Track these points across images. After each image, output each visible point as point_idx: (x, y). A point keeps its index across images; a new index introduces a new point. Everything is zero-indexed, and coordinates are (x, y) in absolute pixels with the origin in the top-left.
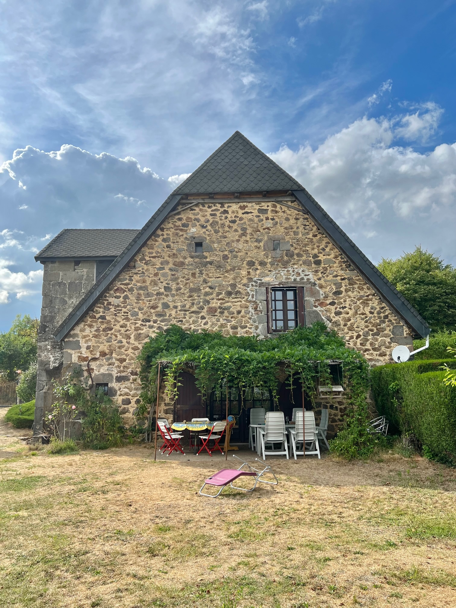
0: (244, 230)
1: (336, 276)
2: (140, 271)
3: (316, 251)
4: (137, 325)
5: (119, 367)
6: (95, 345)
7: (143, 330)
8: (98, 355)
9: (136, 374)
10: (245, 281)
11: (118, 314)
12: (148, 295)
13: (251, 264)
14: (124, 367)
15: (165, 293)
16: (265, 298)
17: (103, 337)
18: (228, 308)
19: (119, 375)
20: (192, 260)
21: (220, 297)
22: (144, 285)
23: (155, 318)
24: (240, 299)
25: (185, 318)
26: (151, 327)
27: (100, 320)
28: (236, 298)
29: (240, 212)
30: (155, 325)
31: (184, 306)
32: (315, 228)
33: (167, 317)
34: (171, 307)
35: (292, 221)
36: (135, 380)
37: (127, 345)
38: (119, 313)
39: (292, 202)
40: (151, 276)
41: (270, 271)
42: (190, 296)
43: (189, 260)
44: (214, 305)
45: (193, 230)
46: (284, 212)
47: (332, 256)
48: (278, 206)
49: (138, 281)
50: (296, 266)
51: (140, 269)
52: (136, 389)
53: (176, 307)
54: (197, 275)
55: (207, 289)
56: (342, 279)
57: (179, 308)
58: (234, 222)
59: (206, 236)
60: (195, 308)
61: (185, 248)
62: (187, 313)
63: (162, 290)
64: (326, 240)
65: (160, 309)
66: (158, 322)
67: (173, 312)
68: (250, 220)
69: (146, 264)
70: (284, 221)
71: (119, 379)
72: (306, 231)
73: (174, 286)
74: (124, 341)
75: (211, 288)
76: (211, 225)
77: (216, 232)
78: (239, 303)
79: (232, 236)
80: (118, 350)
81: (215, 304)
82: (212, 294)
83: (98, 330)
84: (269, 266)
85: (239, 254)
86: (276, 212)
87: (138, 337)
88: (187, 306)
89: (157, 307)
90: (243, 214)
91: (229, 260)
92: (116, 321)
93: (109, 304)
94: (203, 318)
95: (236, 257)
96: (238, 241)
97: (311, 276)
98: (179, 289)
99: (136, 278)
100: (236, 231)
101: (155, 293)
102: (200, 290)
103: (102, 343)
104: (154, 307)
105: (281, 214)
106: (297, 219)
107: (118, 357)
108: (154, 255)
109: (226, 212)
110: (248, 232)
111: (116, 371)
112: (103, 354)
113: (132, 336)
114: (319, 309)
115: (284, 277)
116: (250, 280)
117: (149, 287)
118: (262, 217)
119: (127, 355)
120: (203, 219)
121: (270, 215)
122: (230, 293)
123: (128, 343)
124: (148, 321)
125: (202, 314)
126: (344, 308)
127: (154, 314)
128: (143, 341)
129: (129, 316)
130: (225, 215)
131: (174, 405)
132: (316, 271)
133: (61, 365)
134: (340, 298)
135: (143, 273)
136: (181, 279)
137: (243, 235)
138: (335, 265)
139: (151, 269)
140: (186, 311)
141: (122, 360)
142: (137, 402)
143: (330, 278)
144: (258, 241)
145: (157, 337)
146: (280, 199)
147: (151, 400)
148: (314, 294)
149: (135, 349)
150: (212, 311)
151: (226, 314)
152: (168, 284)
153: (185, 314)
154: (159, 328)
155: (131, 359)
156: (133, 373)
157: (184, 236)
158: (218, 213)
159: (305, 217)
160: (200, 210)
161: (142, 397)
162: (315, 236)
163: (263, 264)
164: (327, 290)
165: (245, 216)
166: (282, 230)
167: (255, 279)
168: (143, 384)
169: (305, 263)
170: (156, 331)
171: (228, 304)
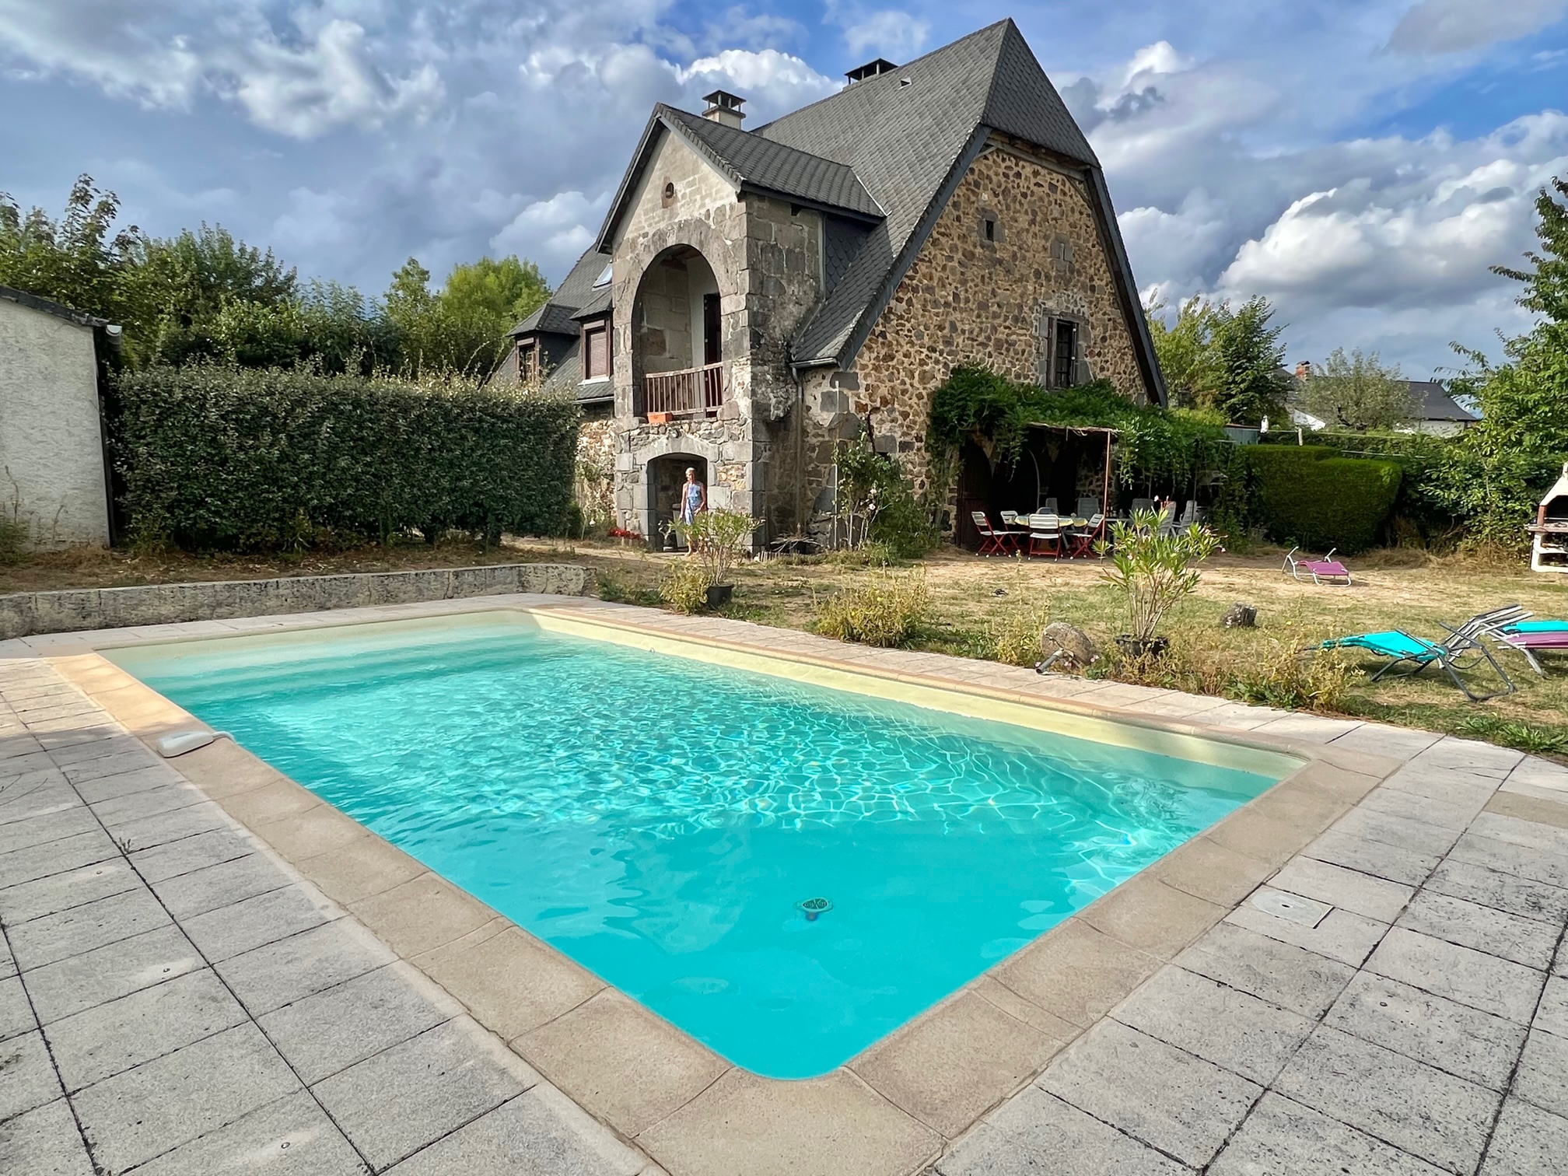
0: (1034, 213)
1: (1104, 314)
2: (926, 256)
3: (1092, 271)
4: (923, 356)
5: (902, 425)
6: (875, 384)
7: (927, 365)
8: (878, 405)
9: (921, 441)
10: (1030, 302)
11: (900, 333)
12: (936, 304)
13: (1037, 274)
14: (908, 427)
15: (953, 304)
16: (1046, 335)
17: (884, 371)
18: (1013, 344)
19: (902, 439)
20: (981, 251)
21: (1007, 324)
22: (930, 284)
23: (941, 347)
24: (1024, 331)
25: (972, 352)
26: (937, 362)
27: (880, 340)
28: (1022, 328)
29: (1033, 181)
30: (941, 358)
31: (972, 332)
32: (1095, 233)
33: (954, 348)
34: (959, 331)
35: (1077, 215)
36: (919, 449)
37: (910, 388)
38: (902, 330)
39: (1081, 182)
40: (939, 269)
41: (1053, 291)
42: (979, 316)
43: (978, 250)
44: (1000, 336)
45: (985, 196)
46: (1071, 196)
47: (1104, 283)
48: (1068, 184)
49: (924, 276)
50: (1075, 290)
51: (927, 253)
52: (920, 465)
53: (963, 332)
54: (987, 280)
55: (995, 308)
56: (1109, 320)
57: (967, 335)
58: (1024, 195)
59: (997, 212)
60: (981, 339)
61: (976, 228)
62: (975, 343)
63: (951, 298)
64: (1102, 256)
65: (946, 331)
66: (945, 355)
67: (960, 340)
68: (1041, 199)
69: (934, 244)
70: (1070, 213)
71: (905, 447)
72: (1088, 236)
73: (962, 295)
74: (908, 381)
75: (999, 306)
76: (1003, 191)
77: (1008, 208)
78: (1023, 338)
79: (1023, 221)
80: (900, 396)
81: (1001, 334)
82: (999, 317)
83: (877, 358)
84: (1052, 282)
85: (1028, 255)
86: (1065, 194)
87: (925, 378)
88: (975, 333)
89: (944, 328)
90: (1035, 185)
91: (1017, 263)
92: (898, 343)
93: (890, 310)
94: (990, 356)
95: (1024, 258)
96: (1028, 231)
97: (1085, 310)
98: (967, 301)
99: (923, 268)
100: (1026, 212)
101: (942, 301)
102: (988, 307)
103: (883, 382)
104: (941, 328)
105: (1068, 199)
106: (1081, 213)
107: (901, 409)
108: (943, 230)
109: (1018, 175)
110: (1038, 219)
111: (900, 433)
112: (885, 402)
113: (916, 375)
114: (1087, 359)
115: (1065, 304)
116: (1035, 299)
117: (937, 290)
118: (1051, 198)
119: (911, 407)
120: (995, 179)
121: (1059, 196)
122: (1016, 319)
123: (912, 385)
124: (934, 351)
125: (989, 349)
126: (1107, 362)
127: (941, 340)
128: (928, 386)
129: (914, 338)
130: (1017, 181)
131: (958, 491)
132: (1091, 302)
133: (788, 414)
134: (1105, 347)
135: (930, 261)
136: (970, 284)
137: (1033, 222)
138: (1106, 297)
139: (939, 256)
140: (973, 340)
141: (905, 415)
142: (922, 485)
143: (1100, 315)
144: (1046, 238)
145: (942, 380)
146: (1072, 174)
147: (938, 483)
148: (1087, 337)
149: (920, 397)
150: (999, 345)
151: (1012, 353)
152: (956, 288)
153: (973, 346)
154: (946, 365)
155: (916, 414)
156: (919, 439)
157: (976, 205)
158: (1011, 173)
159: (1090, 212)
160: (994, 161)
161: (927, 478)
162: (1094, 246)
163: (1048, 278)
164: (1097, 332)
165: (1035, 189)
166: (1068, 228)
167: (1040, 301)
168: (928, 456)
169: (1083, 287)
170: (943, 370)
171: (1014, 337)
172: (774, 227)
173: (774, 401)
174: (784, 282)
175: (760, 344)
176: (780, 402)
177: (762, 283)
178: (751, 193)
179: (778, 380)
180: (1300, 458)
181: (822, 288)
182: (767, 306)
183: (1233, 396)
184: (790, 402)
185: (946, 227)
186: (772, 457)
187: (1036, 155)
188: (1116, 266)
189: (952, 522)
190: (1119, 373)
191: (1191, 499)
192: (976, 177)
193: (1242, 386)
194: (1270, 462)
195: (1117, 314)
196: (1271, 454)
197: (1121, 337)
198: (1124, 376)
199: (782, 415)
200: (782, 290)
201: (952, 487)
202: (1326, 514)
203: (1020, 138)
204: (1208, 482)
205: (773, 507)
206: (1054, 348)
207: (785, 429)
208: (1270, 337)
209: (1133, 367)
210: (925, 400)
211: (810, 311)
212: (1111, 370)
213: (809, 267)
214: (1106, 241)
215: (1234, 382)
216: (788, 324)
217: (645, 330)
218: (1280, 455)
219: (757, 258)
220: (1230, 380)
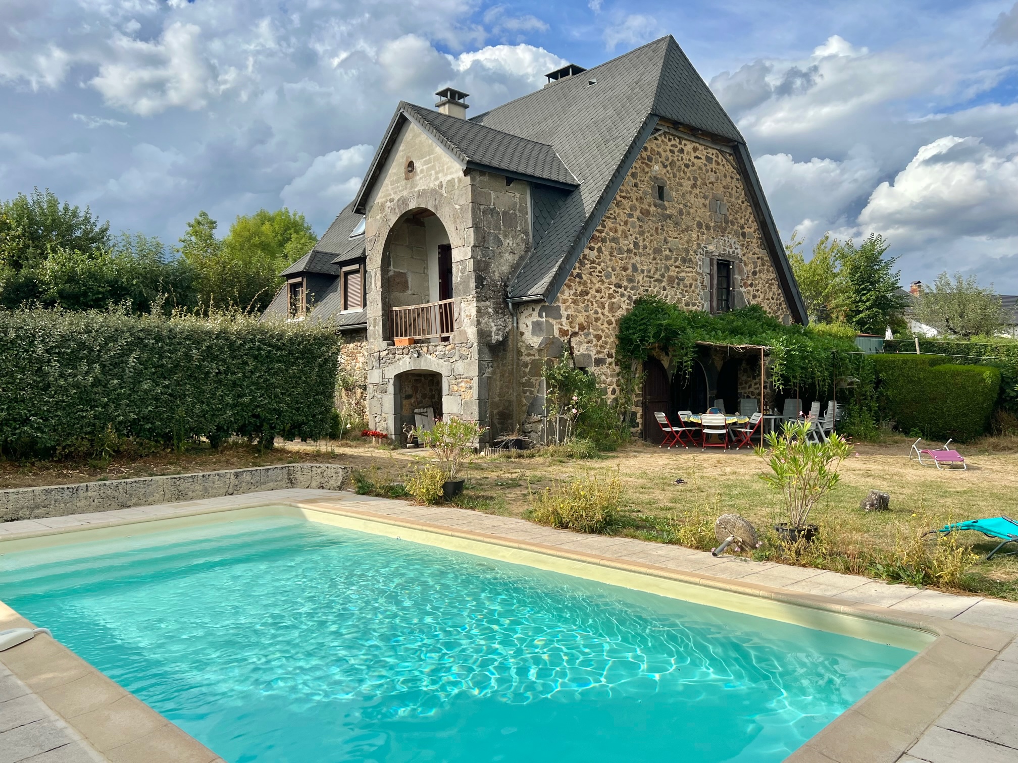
0: (695, 179)
1: (754, 254)
2: (611, 214)
3: (742, 221)
4: (611, 291)
6: (574, 314)
7: (615, 298)
8: (577, 330)
9: (612, 357)
10: (695, 247)
11: (593, 274)
12: (620, 251)
13: (700, 225)
14: (601, 346)
16: (708, 271)
17: (580, 303)
18: (682, 279)
19: (597, 356)
20: (655, 209)
21: (677, 264)
22: (615, 235)
23: (626, 284)
24: (691, 269)
25: (650, 287)
26: (622, 295)
27: (577, 279)
28: (689, 267)
29: (694, 155)
30: (625, 292)
31: (649, 271)
32: (743, 193)
33: (636, 284)
34: (639, 271)
35: (728, 179)
36: (610, 364)
37: (602, 316)
38: (594, 271)
39: (730, 155)
40: (622, 224)
41: (713, 238)
42: (654, 259)
43: (652, 209)
44: (672, 274)
45: (656, 168)
46: (723, 165)
47: (752, 230)
48: (720, 156)
49: (610, 229)
50: (730, 236)
51: (612, 212)
52: (612, 376)
53: (643, 271)
54: (660, 231)
55: (667, 252)
56: (758, 258)
57: (646, 274)
58: (687, 166)
59: (666, 179)
60: (657, 276)
61: (650, 192)
62: (652, 280)
63: (632, 246)
64: (750, 210)
65: (629, 272)
66: (628, 290)
67: (640, 278)
68: (700, 168)
69: (618, 205)
70: (723, 178)
71: (599, 362)
72: (738, 195)
73: (641, 243)
74: (600, 311)
75: (670, 251)
76: (670, 164)
77: (675, 176)
78: (690, 274)
79: (687, 185)
80: (594, 323)
81: (673, 272)
82: (671, 259)
83: (575, 294)
84: (712, 231)
85: (692, 211)
86: (718, 164)
87: (612, 309)
88: (652, 272)
89: (627, 269)
90: (695, 158)
91: (683, 217)
92: (592, 282)
93: (585, 257)
94: (664, 289)
95: (689, 213)
96: (691, 193)
97: (738, 251)
98: (645, 247)
99: (609, 224)
100: (689, 179)
101: (625, 248)
102: (662, 251)
103: (580, 312)
104: (625, 269)
105: (721, 167)
106: (732, 178)
107: (595, 333)
108: (624, 194)
109: (682, 151)
110: (698, 183)
111: (595, 352)
112: (582, 328)
113: (606, 306)
114: (743, 289)
115: (722, 247)
116: (699, 244)
117: (621, 240)
118: (708, 167)
119: (603, 331)
120: (663, 154)
121: (714, 165)
122: (684, 260)
123: (603, 314)
124: (620, 287)
125: (664, 284)
126: (758, 290)
127: (625, 278)
128: (616, 314)
129: (604, 278)
130: (681, 155)
131: (643, 396)
132: (743, 245)
133: (506, 338)
134: (756, 279)
135: (615, 218)
136: (647, 234)
137: (694, 186)
138: (754, 241)
139: (622, 214)
140: (651, 277)
141: (598, 337)
142: (614, 392)
143: (750, 255)
144: (705, 197)
145: (627, 309)
146: (723, 149)
147: (626, 390)
148: (741, 272)
149: (610, 323)
150: (671, 281)
151: (682, 287)
152: (636, 238)
153: (650, 282)
154: (629, 298)
155: (607, 336)
156: (610, 355)
157: (649, 174)
158: (676, 150)
159: (738, 176)
160: (663, 141)
161: (618, 386)
162: (743, 202)
163: (708, 228)
164: (749, 268)
165: (696, 161)
166: (722, 188)
167: (702, 245)
168: (618, 369)
169: (736, 234)
170: (627, 301)
171: (683, 274)
172: (493, 195)
173: (494, 329)
174: (501, 237)
175: (483, 286)
176: (499, 330)
177: (484, 237)
178: (474, 170)
179: (497, 312)
180: (917, 365)
181: (531, 240)
182: (488, 256)
183: (861, 312)
184: (507, 329)
185: (627, 192)
186: (494, 373)
187: (694, 136)
188: (761, 217)
189: (639, 420)
190: (768, 299)
191: (832, 399)
192: (649, 153)
193: (867, 304)
194: (893, 368)
195: (763, 253)
196: (893, 362)
197: (768, 271)
198: (772, 301)
199: (501, 339)
200: (499, 243)
201: (638, 392)
202: (942, 410)
203: (681, 124)
204: (845, 385)
205: (495, 412)
206: (715, 282)
207: (504, 350)
208: (887, 265)
209: (779, 294)
210: (614, 325)
211: (521, 258)
212: (762, 296)
213: (521, 225)
214: (753, 198)
215: (861, 301)
216: (505, 269)
217: (391, 273)
218: (901, 363)
219: (479, 218)
220: (858, 299)
